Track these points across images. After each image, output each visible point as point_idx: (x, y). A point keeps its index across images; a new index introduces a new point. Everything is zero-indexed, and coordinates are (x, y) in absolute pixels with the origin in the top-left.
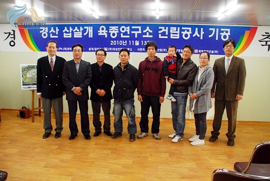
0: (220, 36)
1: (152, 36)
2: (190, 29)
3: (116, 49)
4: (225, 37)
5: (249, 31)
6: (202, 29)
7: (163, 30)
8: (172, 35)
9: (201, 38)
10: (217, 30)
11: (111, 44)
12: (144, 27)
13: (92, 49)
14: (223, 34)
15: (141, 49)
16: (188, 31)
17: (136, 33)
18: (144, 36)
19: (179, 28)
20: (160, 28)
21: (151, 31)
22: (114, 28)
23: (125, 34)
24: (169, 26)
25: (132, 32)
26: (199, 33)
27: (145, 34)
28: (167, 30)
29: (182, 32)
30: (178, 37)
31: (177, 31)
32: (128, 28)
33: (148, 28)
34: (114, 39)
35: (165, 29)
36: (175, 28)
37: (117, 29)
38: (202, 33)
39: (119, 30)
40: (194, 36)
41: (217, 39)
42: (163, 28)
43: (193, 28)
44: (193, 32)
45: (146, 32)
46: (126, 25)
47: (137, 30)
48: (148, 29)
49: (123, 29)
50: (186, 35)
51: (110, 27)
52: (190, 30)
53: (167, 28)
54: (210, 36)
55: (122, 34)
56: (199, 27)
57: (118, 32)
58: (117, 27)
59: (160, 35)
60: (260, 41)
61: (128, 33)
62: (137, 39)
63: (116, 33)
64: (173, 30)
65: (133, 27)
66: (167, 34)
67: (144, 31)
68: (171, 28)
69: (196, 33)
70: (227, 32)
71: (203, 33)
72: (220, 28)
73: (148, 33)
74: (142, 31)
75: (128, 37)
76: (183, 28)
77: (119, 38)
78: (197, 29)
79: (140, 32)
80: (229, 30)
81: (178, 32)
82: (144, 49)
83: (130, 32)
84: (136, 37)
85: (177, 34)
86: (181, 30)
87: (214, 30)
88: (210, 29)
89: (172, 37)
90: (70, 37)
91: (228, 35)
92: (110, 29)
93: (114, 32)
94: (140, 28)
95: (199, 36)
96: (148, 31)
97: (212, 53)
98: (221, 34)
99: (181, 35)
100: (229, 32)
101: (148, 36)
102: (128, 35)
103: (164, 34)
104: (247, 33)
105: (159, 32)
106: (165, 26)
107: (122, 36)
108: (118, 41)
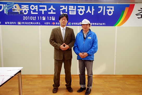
0: (106, 12)
1: (55, 13)
2: (84, 7)
3: (28, 23)
4: (110, 13)
5: (129, 8)
6: (93, 7)
7: (64, 8)
8: (70, 12)
9: (93, 14)
10: (104, 7)
11: (24, 19)
12: (49, 6)
13: (8, 23)
14: (108, 11)
15: (47, 23)
16: (82, 8)
17: (43, 10)
18: (49, 13)
19: (75, 7)
20: (61, 6)
21: (54, 9)
22: (25, 6)
23: (34, 11)
24: (68, 5)
25: (40, 10)
26: (91, 10)
27: (50, 11)
28: (66, 9)
29: (78, 10)
30: (75, 14)
31: (74, 8)
32: (37, 6)
33: (52, 6)
34: (25, 15)
35: (65, 7)
36: (73, 7)
37: (28, 8)
38: (93, 10)
39: (29, 8)
40: (87, 12)
41: (104, 14)
42: (64, 7)
43: (86, 6)
44: (86, 9)
45: (51, 10)
46: (35, 5)
47: (44, 8)
48: (52, 7)
49: (33, 7)
50: (81, 12)
51: (22, 6)
52: (84, 8)
53: (66, 6)
54: (99, 12)
55: (32, 11)
56: (91, 6)
57: (28, 9)
58: (28, 6)
59: (61, 12)
60: (137, 15)
61: (37, 11)
62: (44, 15)
63: (27, 10)
64: (71, 8)
65: (40, 6)
66: (66, 11)
67: (49, 9)
68: (70, 6)
69: (89, 10)
70: (111, 9)
71: (94, 10)
72: (106, 6)
73: (52, 11)
74: (47, 9)
75: (37, 13)
76: (79, 7)
77: (29, 14)
78: (89, 7)
79: (46, 10)
80: (113, 7)
81: (75, 10)
82: (49, 23)
83: (38, 10)
84: (43, 13)
85: (74, 11)
86: (77, 8)
87: (102, 7)
88: (99, 7)
89: (70, 14)
91: (112, 11)
92: (22, 8)
93: (25, 9)
94: (46, 6)
95: (90, 12)
96: (52, 9)
97: (101, 25)
98: (107, 10)
99: (77, 12)
100: (113, 9)
101: (52, 13)
102: (37, 12)
103: (64, 11)
104: (127, 10)
105: (61, 10)
106: (65, 5)
107: (32, 13)
108: (29, 17)
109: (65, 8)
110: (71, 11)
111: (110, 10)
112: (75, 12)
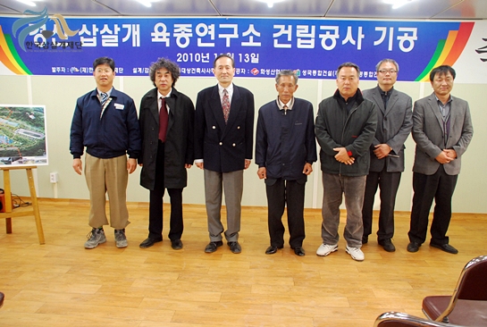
0: (396, 43)
1: (259, 44)
2: (336, 28)
3: (189, 70)
4: (407, 44)
5: (457, 32)
6: (360, 29)
7: (283, 32)
8: (299, 41)
9: (359, 48)
10: (392, 29)
11: (179, 60)
12: (243, 25)
13: (140, 69)
14: (402, 39)
15: (238, 70)
16: (332, 32)
17: (228, 37)
18: (243, 44)
19: (313, 27)
20: (275, 27)
21: (258, 34)
22: (183, 27)
23: (206, 39)
24: (295, 23)
25: (221, 36)
26: (355, 37)
27: (246, 39)
28: (289, 32)
29: (321, 36)
30: (312, 46)
31: (310, 32)
32: (212, 27)
33: (252, 26)
34: (182, 51)
35: (286, 29)
36: (306, 27)
37: (190, 31)
38: (361, 36)
39: (194, 32)
40: (344, 42)
41: (390, 49)
42: (283, 27)
43: (343, 26)
44: (343, 34)
45: (248, 36)
46: (208, 22)
47: (231, 31)
48: (251, 29)
49: (202, 30)
50: (329, 42)
51: (176, 26)
52: (337, 32)
53: (290, 27)
54: (376, 43)
55: (199, 40)
56: (355, 25)
57: (191, 35)
58: (190, 26)
59: (276, 41)
60: (479, 52)
61: (213, 38)
62: (229, 50)
63: (187, 37)
64: (302, 30)
65: (221, 26)
66: (290, 39)
67: (245, 34)
68: (298, 27)
69: (349, 38)
70: (410, 34)
71: (363, 36)
72: (396, 25)
73: (251, 38)
74: (240, 33)
75: (213, 45)
76: (322, 28)
77: (193, 48)
78: (349, 28)
79: (236, 35)
80: (415, 30)
81: (313, 35)
82: (243, 71)
83: (216, 36)
84: (228, 45)
85: (310, 39)
86: (318, 32)
87: (384, 29)
88: (377, 29)
89: (299, 46)
90: (95, 45)
91: (412, 40)
92: (175, 31)
93: (183, 35)
94: (235, 27)
95: (353, 42)
96: (251, 34)
98: (399, 38)
99: (318, 41)
100: (415, 34)
101: (251, 43)
102: (212, 42)
103: (283, 39)
104: (452, 36)
105: (275, 35)
106: (286, 23)
107: (200, 44)
108: (191, 54)
109: (286, 32)
110: (302, 38)
111: (406, 37)
112: (312, 42)
